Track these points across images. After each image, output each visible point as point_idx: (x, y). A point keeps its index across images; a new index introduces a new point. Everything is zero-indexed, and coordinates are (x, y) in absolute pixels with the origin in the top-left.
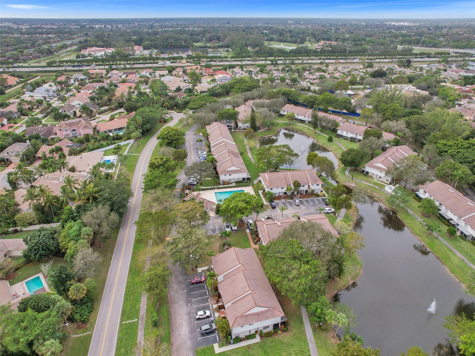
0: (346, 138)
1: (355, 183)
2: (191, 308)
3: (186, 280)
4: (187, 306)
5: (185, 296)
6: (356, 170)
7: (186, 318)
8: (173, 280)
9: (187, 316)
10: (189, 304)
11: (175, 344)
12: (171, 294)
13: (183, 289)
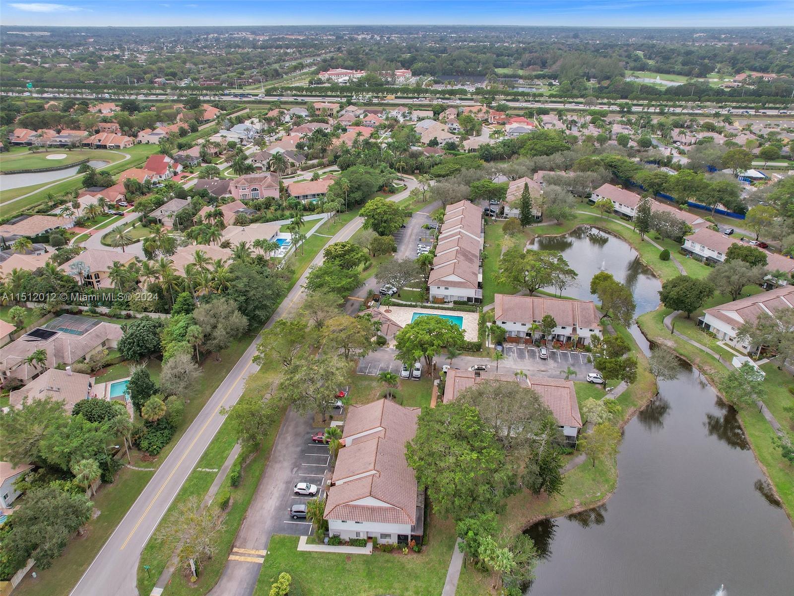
0: (698, 258)
1: (676, 342)
3: (308, 433)
4: (292, 471)
5: (295, 456)
6: (688, 318)
7: (281, 486)
8: (290, 429)
9: (284, 485)
10: (295, 469)
11: (248, 519)
12: (279, 448)
13: (298, 446)
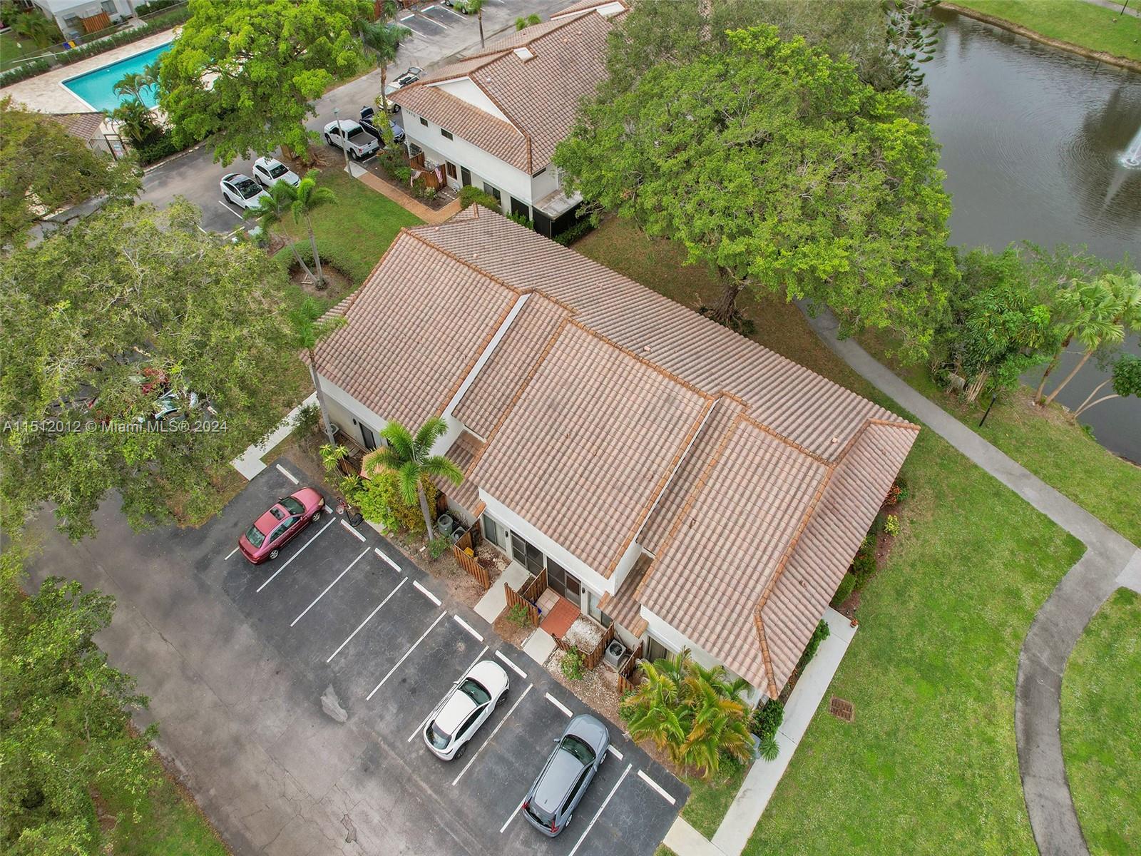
2: (361, 712)
3: (203, 565)
4: (328, 719)
5: (267, 667)
9: (373, 785)
10: (330, 700)
13: (226, 635)
